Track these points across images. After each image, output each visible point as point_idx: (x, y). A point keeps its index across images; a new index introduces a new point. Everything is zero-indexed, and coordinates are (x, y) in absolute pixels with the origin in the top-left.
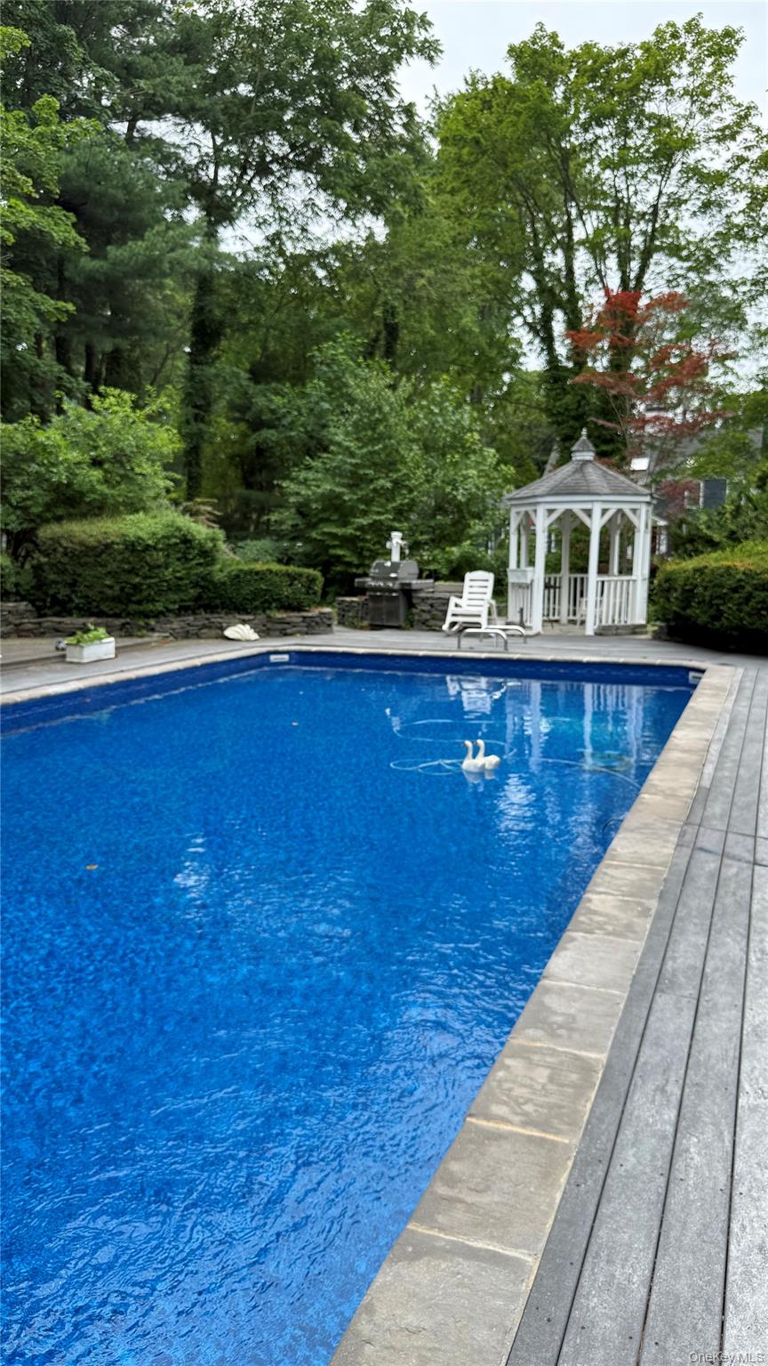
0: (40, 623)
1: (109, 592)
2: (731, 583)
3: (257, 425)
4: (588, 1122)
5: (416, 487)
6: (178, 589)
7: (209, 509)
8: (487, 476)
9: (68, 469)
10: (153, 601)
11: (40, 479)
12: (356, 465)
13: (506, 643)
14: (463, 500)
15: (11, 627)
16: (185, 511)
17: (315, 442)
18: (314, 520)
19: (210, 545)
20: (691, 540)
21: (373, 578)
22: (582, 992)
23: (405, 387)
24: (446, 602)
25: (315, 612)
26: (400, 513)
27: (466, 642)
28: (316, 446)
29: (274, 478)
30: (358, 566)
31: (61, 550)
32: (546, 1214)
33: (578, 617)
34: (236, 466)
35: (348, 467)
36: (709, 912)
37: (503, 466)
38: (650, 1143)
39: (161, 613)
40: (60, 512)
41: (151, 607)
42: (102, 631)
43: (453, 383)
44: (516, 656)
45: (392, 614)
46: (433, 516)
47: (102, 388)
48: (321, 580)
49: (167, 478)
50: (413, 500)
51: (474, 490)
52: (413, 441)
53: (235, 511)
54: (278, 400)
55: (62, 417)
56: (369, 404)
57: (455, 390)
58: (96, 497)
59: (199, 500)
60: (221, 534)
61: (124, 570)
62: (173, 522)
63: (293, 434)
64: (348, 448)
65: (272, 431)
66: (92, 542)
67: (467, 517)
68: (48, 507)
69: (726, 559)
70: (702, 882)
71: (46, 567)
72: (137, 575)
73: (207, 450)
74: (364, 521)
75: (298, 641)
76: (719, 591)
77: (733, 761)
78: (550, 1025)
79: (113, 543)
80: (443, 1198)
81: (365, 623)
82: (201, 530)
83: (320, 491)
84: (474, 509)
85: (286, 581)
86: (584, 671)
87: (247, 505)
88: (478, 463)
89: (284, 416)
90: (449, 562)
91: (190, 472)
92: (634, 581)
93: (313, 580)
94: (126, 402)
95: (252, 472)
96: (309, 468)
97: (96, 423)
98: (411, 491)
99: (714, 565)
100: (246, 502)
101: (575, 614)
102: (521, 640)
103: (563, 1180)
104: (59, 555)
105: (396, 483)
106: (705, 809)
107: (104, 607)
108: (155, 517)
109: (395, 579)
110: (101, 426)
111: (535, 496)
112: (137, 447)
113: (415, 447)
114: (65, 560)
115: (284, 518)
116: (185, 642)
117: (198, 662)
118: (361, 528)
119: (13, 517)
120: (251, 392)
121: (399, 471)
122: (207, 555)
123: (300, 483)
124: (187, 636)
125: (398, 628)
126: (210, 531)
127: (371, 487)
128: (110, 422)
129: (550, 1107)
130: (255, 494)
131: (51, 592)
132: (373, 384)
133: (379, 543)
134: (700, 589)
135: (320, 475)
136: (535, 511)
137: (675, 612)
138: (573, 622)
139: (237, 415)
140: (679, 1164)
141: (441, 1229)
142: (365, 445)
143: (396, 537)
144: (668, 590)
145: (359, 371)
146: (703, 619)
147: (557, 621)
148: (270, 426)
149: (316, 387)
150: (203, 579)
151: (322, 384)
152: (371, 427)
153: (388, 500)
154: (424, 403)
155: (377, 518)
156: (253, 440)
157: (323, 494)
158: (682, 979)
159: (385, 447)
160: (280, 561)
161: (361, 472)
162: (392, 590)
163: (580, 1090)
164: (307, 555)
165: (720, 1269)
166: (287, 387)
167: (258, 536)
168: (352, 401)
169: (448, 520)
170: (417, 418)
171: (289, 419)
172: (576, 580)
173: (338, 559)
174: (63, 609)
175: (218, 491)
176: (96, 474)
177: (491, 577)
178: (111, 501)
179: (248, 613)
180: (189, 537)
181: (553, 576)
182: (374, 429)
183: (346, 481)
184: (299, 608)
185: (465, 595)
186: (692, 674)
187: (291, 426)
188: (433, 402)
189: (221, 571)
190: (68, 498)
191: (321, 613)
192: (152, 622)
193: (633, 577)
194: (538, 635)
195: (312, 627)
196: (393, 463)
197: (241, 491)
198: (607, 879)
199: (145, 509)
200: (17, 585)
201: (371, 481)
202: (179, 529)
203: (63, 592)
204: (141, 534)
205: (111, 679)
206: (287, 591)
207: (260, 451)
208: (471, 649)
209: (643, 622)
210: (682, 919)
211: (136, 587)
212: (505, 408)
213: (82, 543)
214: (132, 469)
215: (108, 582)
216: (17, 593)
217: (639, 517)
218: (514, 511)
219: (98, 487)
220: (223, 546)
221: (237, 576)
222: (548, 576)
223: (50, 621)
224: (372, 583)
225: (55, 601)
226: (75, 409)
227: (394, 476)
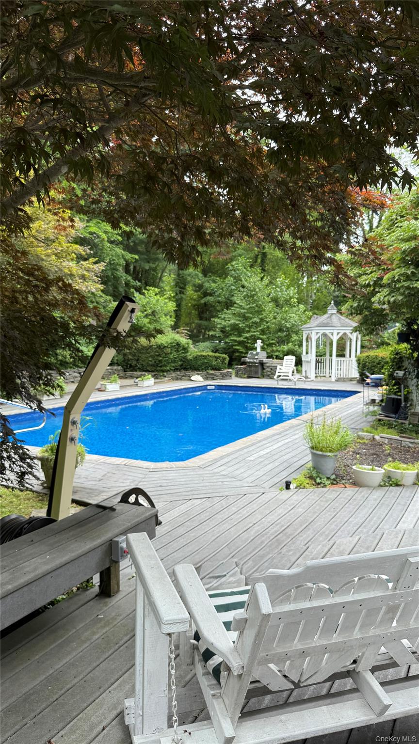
0: (126, 374)
1: (151, 363)
2: (377, 361)
3: (206, 294)
5: (269, 321)
6: (174, 362)
7: (186, 332)
8: (299, 316)
10: (166, 366)
12: (245, 312)
13: (295, 383)
14: (289, 326)
16: (177, 333)
17: (228, 302)
18: (227, 334)
19: (187, 346)
21: (249, 358)
23: (266, 281)
24: (276, 368)
25: (225, 371)
26: (263, 332)
27: (281, 382)
28: (229, 304)
29: (211, 317)
30: (244, 353)
34: (196, 310)
35: (241, 313)
37: (307, 312)
39: (168, 370)
41: (165, 368)
42: (150, 376)
43: (286, 278)
44: (298, 387)
45: (256, 372)
46: (277, 333)
47: (148, 287)
48: (228, 359)
49: (171, 320)
50: (268, 326)
51: (294, 322)
52: (268, 302)
53: (195, 329)
54: (214, 285)
56: (250, 288)
57: (287, 281)
58: (146, 328)
59: (181, 327)
60: (190, 342)
61: (156, 355)
62: (173, 337)
63: (220, 299)
64: (241, 306)
65: (211, 297)
67: (291, 333)
71: (128, 354)
72: (161, 357)
73: (184, 304)
74: (247, 335)
75: (218, 381)
76: (373, 364)
81: (246, 376)
82: (183, 340)
83: (230, 323)
84: (294, 330)
85: (214, 359)
87: (200, 326)
88: (296, 311)
89: (216, 291)
90: (283, 351)
91: (177, 316)
93: (224, 359)
94: (157, 293)
95: (202, 312)
96: (226, 313)
97: (146, 301)
98: (267, 323)
101: (331, 373)
102: (305, 382)
104: (133, 350)
105: (262, 320)
107: (149, 368)
108: (167, 336)
109: (257, 358)
110: (148, 302)
111: (312, 327)
112: (161, 310)
113: (269, 305)
114: (135, 351)
116: (177, 381)
117: (182, 387)
118: (246, 338)
120: (203, 281)
121: (262, 314)
123: (222, 319)
124: (177, 379)
125: (258, 378)
126: (187, 341)
127: (251, 321)
128: (151, 301)
130: (204, 323)
131: (130, 363)
132: (252, 280)
133: (253, 344)
134: (367, 364)
135: (230, 316)
136: (312, 333)
138: (330, 377)
139: (198, 290)
142: (249, 304)
143: (259, 342)
145: (247, 273)
148: (211, 295)
149: (230, 280)
150: (184, 358)
151: (232, 279)
152: (251, 297)
153: (258, 326)
154: (274, 287)
155: (253, 334)
156: (203, 301)
159: (257, 305)
160: (213, 351)
161: (247, 315)
162: (256, 363)
164: (224, 349)
166: (217, 279)
167: (204, 340)
168: (243, 286)
169: (283, 334)
170: (270, 293)
171: (218, 293)
173: (237, 351)
174: (133, 368)
175: (188, 323)
176: (146, 321)
177: (294, 358)
179: (200, 371)
180: (179, 343)
183: (240, 319)
184: (219, 370)
185: (284, 365)
187: (219, 296)
188: (278, 286)
189: (190, 355)
191: (228, 372)
192: (165, 374)
194: (313, 381)
195: (224, 376)
196: (261, 311)
197: (197, 320)
199: (163, 333)
200: (117, 360)
201: (251, 319)
202: (176, 340)
203: (134, 363)
204: (163, 342)
206: (214, 363)
207: (206, 305)
208: (283, 385)
211: (160, 361)
214: (159, 318)
215: (150, 359)
216: (117, 363)
217: (353, 335)
218: (304, 332)
219: (147, 325)
220: (191, 346)
221: (196, 357)
222: (317, 358)
223: (129, 373)
224: (248, 360)
225: (131, 366)
226: (139, 296)
227: (261, 317)
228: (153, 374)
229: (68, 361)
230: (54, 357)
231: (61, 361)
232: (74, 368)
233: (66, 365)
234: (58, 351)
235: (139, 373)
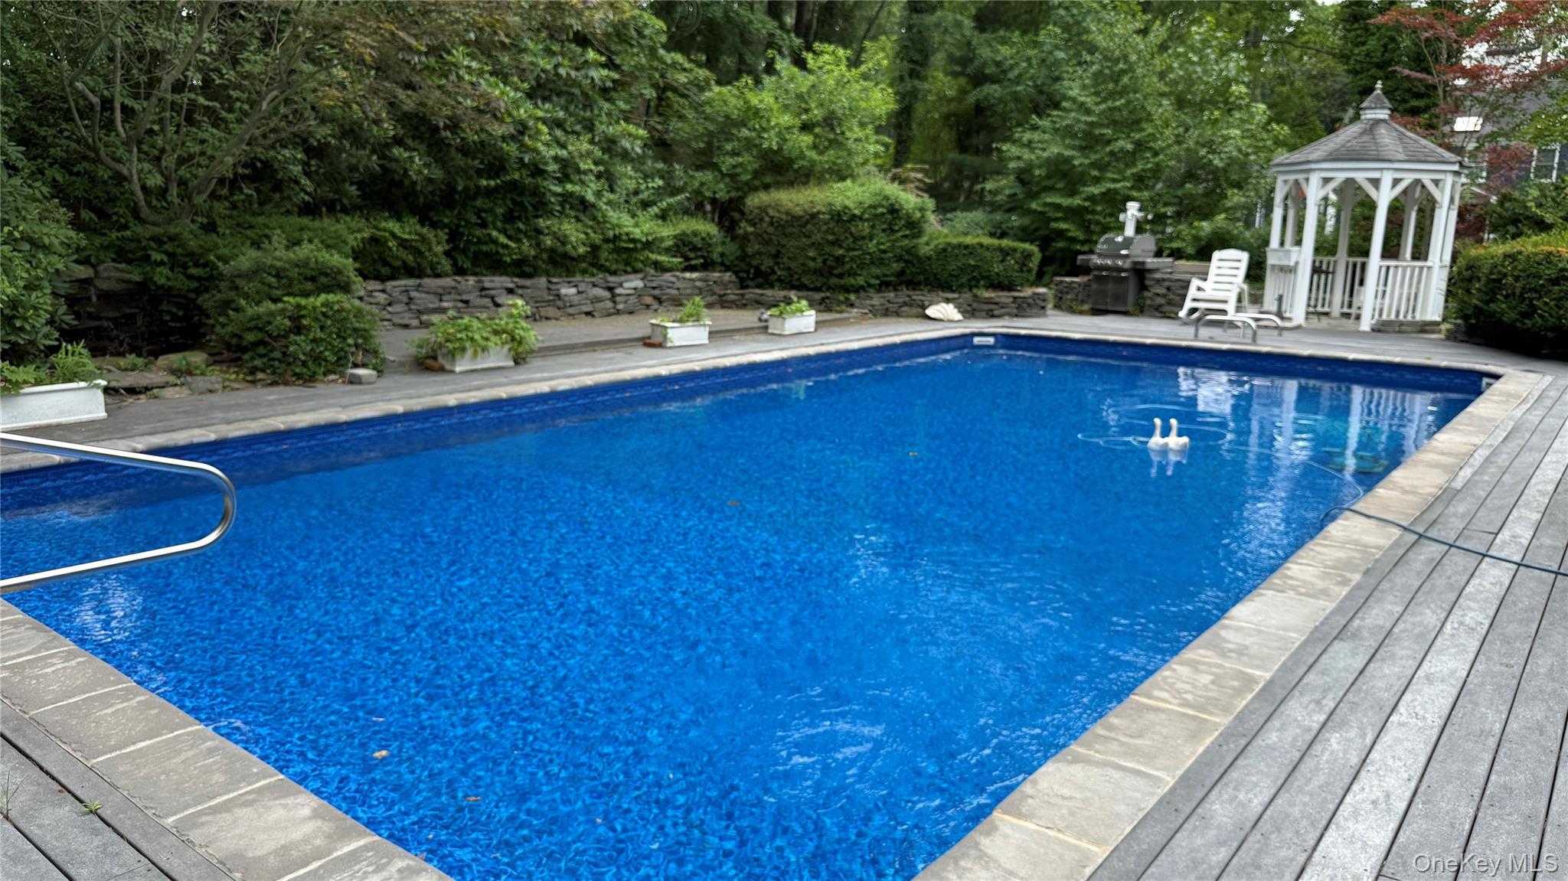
0: (743, 295)
1: (812, 264)
3: (979, 79)
4: (1241, 712)
5: (1163, 149)
6: (881, 262)
7: (920, 176)
8: (1253, 136)
9: (779, 134)
10: (856, 274)
11: (749, 145)
12: (1092, 124)
13: (1255, 333)
14: (1221, 165)
15: (715, 297)
16: (894, 179)
17: (1044, 97)
18: (1035, 189)
19: (918, 215)
20: (1515, 221)
21: (1100, 255)
22: (1260, 632)
23: (1159, 31)
24: (1186, 285)
25: (1028, 292)
26: (1140, 181)
27: (1205, 332)
28: (1046, 101)
29: (993, 141)
30: (1083, 243)
31: (767, 219)
32: (1189, 757)
33: (1353, 311)
34: (951, 127)
35: (1082, 126)
36: (1414, 589)
37: (1274, 126)
38: (1293, 731)
39: (862, 288)
40: (768, 179)
41: (852, 281)
42: (804, 303)
43: (1219, 25)
44: (1265, 349)
45: (1120, 298)
46: (1182, 184)
47: (817, 45)
48: (1038, 257)
49: (877, 142)
50: (1157, 164)
51: (1235, 153)
52: (1163, 95)
53: (945, 179)
54: (1005, 51)
55: (774, 78)
56: (1113, 52)
57: (1219, 34)
58: (805, 163)
59: (909, 166)
60: (930, 203)
61: (828, 242)
62: (881, 190)
63: (1019, 88)
64: (1083, 104)
65: (995, 87)
66: (798, 211)
67: (1225, 185)
68: (756, 174)
69: (1549, 244)
70: (1417, 565)
71: (751, 237)
72: (841, 247)
73: (920, 109)
74: (1095, 190)
75: (1006, 323)
76: (1534, 282)
77: (1499, 467)
78: (1222, 649)
79: (819, 212)
80: (1100, 736)
81: (1086, 307)
82: (909, 199)
83: (1045, 155)
84: (1234, 177)
85: (998, 256)
86: (1350, 371)
87: (960, 171)
88: (1243, 121)
89: (1012, 67)
90: (1197, 238)
91: (899, 135)
92: (1429, 268)
93: (1028, 256)
94: (840, 60)
95: (968, 134)
96: (1035, 128)
97: (810, 83)
98: (1156, 154)
99: (1530, 249)
100: (958, 169)
101: (1350, 306)
102: (1276, 332)
103: (1208, 741)
104: (765, 225)
105: (1139, 144)
106: (1447, 507)
107: (805, 280)
108: (862, 185)
109: (1127, 256)
110: (813, 86)
111: (1308, 162)
112: (850, 109)
113: (1165, 102)
114: (771, 230)
115: (999, 186)
116: (884, 320)
117: (897, 340)
118: (1092, 198)
119: (722, 186)
120: (974, 42)
121: (1143, 130)
122: (914, 227)
123: (1023, 146)
124: (886, 313)
125: (1125, 313)
126: (919, 200)
127: (1108, 149)
128: (824, 82)
129: (1209, 698)
130: (969, 159)
131: (755, 263)
132: (1119, 30)
133: (1111, 215)
134: (1510, 280)
135: (1047, 137)
136: (1307, 180)
137: (1476, 306)
138: (1347, 315)
139: (958, 69)
140: (1317, 748)
141: (1097, 751)
142: (1105, 100)
143: (1133, 209)
144: (1470, 280)
145: (1104, 14)
146: (1510, 316)
147: (1326, 314)
148: (993, 80)
149: (1050, 34)
150: (908, 252)
151: (1058, 31)
152: (1113, 79)
153: (1127, 165)
154: (1181, 50)
155: (1112, 186)
156: (971, 98)
157: (1049, 159)
158: (1365, 633)
159: (1129, 102)
160: (992, 235)
161: (1097, 132)
162: (1121, 270)
163: (1238, 692)
164: (1023, 229)
165: (1332, 807)
166: (1016, 36)
167: (969, 207)
168: (1092, 49)
169: (1201, 188)
170: (1170, 68)
171: (1016, 72)
172: (1355, 266)
173: (1061, 234)
174: (764, 279)
175: (928, 156)
176: (807, 139)
177: (1245, 256)
178: (818, 168)
179: (953, 291)
180: (897, 206)
181: (1325, 260)
182: (1116, 82)
183: (1077, 143)
184: (1010, 288)
185: (1211, 277)
186: (1485, 380)
187: (1018, 79)
188: (1192, 48)
189: (927, 244)
190: (776, 166)
191: (1035, 294)
192: (852, 297)
193: (1429, 263)
194: (1299, 327)
195: (1023, 308)
196: (1138, 122)
197: (954, 155)
198: (1312, 553)
199: (853, 177)
200: (722, 255)
201: (1109, 142)
202: (887, 198)
203: (767, 263)
204: (848, 203)
205: (812, 351)
206: (997, 268)
207: (979, 109)
208: (1211, 339)
209: (1438, 319)
210: (1382, 591)
211: (839, 260)
212: (1286, 53)
213: (788, 213)
214: (843, 133)
215: (811, 254)
216: (723, 264)
217: (1442, 191)
218: (1280, 179)
219: (807, 153)
220: (932, 217)
221: (945, 250)
222: (1319, 258)
223: (753, 293)
224: (1099, 262)
225: (758, 272)
226: (787, 69)
227: (1137, 136)
228: (818, 296)
229: (573, 254)
230: (529, 238)
231: (552, 250)
232: (593, 275)
233: (568, 263)
234: (542, 223)
235: (779, 293)
